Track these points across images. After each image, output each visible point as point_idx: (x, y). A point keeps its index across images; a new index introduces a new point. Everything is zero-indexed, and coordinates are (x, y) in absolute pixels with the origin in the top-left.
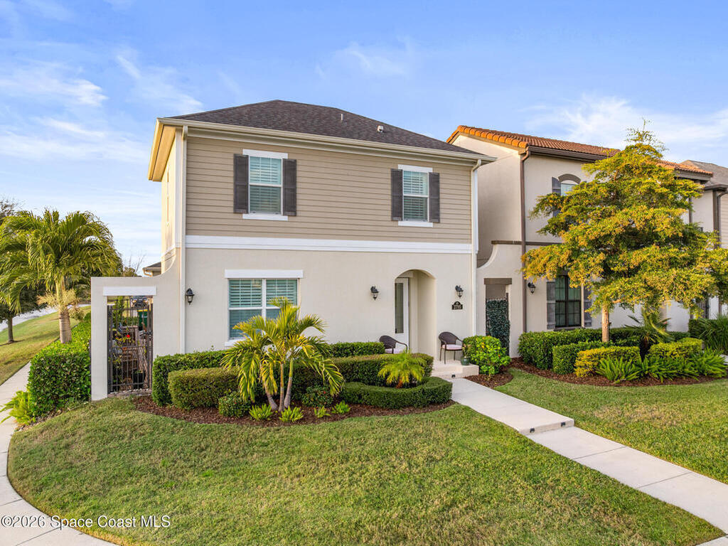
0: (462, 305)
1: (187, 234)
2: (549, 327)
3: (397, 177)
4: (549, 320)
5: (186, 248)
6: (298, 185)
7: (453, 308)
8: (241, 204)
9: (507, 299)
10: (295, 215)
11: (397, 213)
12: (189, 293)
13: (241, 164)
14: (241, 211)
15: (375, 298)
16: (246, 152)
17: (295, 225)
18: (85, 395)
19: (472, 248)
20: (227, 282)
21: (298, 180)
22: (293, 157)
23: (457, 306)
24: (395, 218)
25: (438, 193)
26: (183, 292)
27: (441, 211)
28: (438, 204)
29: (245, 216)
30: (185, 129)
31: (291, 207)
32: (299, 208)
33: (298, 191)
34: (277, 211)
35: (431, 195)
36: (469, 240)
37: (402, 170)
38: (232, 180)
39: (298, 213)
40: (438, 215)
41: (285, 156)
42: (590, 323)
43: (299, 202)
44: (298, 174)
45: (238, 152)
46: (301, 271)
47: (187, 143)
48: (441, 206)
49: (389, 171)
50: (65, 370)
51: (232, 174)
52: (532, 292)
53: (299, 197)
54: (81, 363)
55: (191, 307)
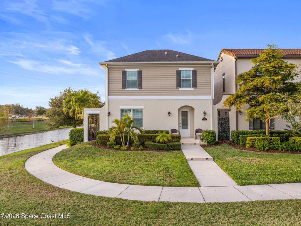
0: (206, 119)
1: (108, 96)
2: (250, 129)
3: (179, 73)
4: (250, 126)
5: (108, 100)
6: (143, 79)
7: (202, 120)
8: (124, 86)
9: (229, 117)
10: (142, 88)
11: (179, 85)
12: (109, 113)
13: (124, 73)
14: (124, 88)
15: (169, 115)
16: (126, 70)
17: (141, 91)
18: (82, 141)
19: (211, 97)
20: (120, 110)
21: (143, 77)
22: (141, 70)
23: (204, 119)
24: (178, 87)
25: (196, 77)
26: (107, 113)
27: (197, 84)
28: (196, 81)
29: (126, 89)
30: (107, 65)
31: (140, 86)
32: (143, 86)
33: (143, 80)
34: (136, 88)
35: (193, 78)
36: (209, 94)
37: (181, 70)
38: (122, 79)
39: (143, 88)
40: (196, 85)
41: (138, 70)
42: (274, 128)
43: (143, 84)
44: (143, 75)
45: (123, 70)
46: (144, 106)
47: (109, 69)
48: (197, 82)
49: (176, 71)
50: (77, 134)
51: (122, 77)
52: (240, 114)
53: (143, 82)
54: (81, 132)
55: (110, 117)
